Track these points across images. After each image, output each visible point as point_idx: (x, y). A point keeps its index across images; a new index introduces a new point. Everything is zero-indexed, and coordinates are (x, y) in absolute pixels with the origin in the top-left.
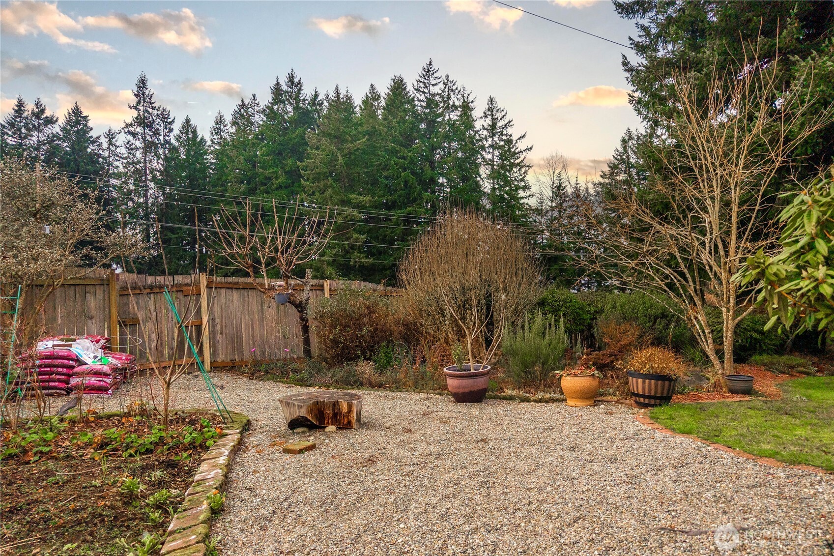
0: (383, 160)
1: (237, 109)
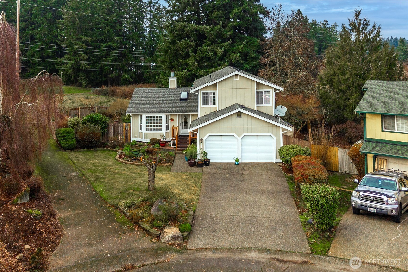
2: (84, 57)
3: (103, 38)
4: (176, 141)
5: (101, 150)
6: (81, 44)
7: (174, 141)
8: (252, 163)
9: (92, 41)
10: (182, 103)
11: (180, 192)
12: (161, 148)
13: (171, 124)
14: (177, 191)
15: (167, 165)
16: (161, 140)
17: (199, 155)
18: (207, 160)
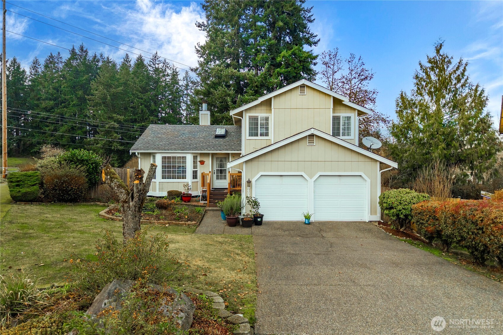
0: (130, 99)
1: (47, 58)
2: (116, 136)
3: (137, 117)
4: (208, 194)
5: (84, 205)
6: (113, 123)
7: (204, 193)
8: (331, 222)
9: (126, 121)
10: (217, 141)
11: (207, 265)
12: (184, 203)
13: (200, 170)
14: (200, 263)
15: (189, 225)
16: (184, 193)
17: (244, 208)
18: (259, 216)
